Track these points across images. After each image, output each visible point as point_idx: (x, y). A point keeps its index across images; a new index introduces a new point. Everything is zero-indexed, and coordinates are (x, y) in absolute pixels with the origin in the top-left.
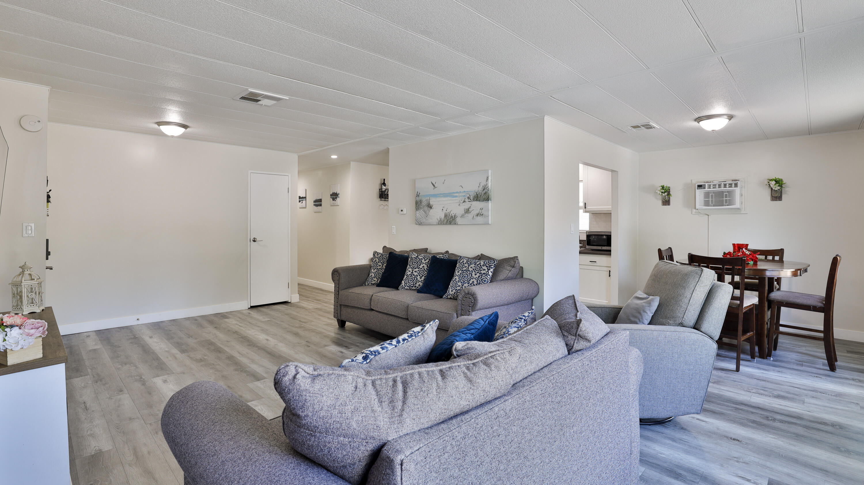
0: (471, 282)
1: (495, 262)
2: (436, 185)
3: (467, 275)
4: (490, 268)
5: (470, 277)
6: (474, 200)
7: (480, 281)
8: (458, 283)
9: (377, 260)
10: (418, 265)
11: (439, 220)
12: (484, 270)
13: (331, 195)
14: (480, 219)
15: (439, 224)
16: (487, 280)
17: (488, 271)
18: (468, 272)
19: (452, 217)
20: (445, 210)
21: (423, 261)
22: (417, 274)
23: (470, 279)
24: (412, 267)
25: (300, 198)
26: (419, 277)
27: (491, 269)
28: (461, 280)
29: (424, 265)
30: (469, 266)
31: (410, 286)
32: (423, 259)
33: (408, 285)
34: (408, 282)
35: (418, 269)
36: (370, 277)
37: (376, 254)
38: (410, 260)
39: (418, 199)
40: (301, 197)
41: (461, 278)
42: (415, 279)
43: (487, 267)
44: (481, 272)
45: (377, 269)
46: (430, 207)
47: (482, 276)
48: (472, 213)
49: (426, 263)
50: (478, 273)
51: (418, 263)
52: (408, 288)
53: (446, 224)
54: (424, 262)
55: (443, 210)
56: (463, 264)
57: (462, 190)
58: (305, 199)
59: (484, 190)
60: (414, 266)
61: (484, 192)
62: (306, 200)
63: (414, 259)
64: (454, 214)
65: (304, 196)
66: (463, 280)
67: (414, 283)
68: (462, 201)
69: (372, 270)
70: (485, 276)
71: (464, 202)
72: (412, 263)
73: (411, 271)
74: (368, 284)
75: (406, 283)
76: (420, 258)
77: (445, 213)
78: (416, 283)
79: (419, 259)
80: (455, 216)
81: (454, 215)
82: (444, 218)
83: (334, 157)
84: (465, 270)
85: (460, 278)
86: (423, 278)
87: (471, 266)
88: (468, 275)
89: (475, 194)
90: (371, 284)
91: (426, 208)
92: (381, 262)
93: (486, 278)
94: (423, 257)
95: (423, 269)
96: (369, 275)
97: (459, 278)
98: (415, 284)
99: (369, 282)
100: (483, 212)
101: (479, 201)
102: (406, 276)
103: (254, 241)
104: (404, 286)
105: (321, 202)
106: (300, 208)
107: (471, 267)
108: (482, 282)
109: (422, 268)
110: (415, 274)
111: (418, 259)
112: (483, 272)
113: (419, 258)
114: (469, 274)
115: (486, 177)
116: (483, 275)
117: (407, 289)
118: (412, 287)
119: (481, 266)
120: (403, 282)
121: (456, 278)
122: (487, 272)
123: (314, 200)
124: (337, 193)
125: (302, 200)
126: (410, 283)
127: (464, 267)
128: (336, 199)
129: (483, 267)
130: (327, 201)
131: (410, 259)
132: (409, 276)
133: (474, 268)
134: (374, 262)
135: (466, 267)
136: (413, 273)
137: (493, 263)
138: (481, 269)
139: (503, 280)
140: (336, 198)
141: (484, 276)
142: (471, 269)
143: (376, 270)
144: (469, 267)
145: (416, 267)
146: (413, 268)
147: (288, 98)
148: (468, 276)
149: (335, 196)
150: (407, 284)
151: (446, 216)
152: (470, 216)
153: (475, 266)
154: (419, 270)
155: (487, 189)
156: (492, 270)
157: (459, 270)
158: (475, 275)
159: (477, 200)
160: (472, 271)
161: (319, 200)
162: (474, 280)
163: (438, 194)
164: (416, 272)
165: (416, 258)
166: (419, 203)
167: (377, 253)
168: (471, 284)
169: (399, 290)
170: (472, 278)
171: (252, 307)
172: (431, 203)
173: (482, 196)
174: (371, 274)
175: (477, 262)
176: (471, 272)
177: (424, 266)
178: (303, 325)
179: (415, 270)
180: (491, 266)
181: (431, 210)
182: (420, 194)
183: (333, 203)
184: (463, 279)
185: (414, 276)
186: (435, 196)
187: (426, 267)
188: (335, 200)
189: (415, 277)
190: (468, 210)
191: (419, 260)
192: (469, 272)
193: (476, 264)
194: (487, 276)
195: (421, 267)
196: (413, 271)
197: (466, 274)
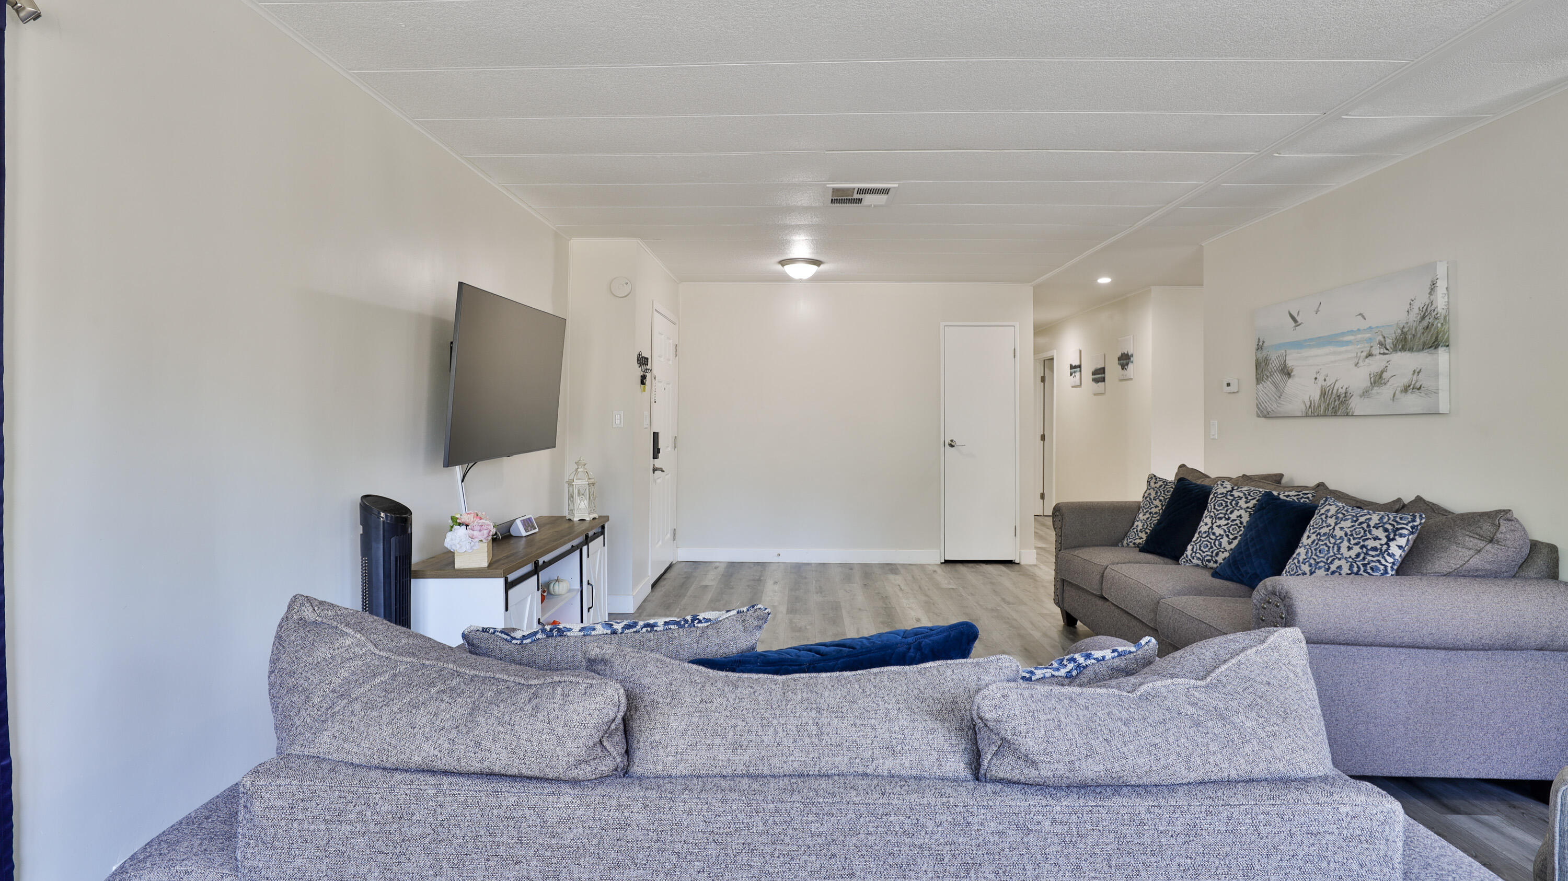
0: (1333, 567)
1: (1414, 521)
2: (1299, 319)
3: (1326, 548)
4: (1395, 535)
5: (1335, 554)
6: (1395, 349)
7: (1358, 567)
8: (1302, 565)
9: (1153, 495)
10: (1227, 510)
11: (1308, 406)
12: (1376, 538)
13: (1119, 359)
14: (1412, 402)
15: (1307, 416)
16: (1382, 567)
17: (1387, 544)
18: (1331, 539)
19: (1339, 396)
20: (1321, 378)
21: (1242, 503)
22: (1222, 533)
23: (1333, 560)
24: (1212, 514)
25: (1072, 367)
26: (1225, 539)
27: (1397, 537)
28: (1310, 558)
29: (1242, 512)
30: (1336, 524)
31: (1204, 558)
32: (1244, 499)
33: (1199, 556)
34: (1200, 550)
35: (1226, 522)
36: (1134, 529)
37: (1154, 480)
38: (1212, 498)
39: (1260, 355)
40: (1074, 365)
41: (1312, 552)
42: (1217, 543)
43: (1386, 530)
44: (1366, 543)
45: (1150, 513)
46: (1287, 372)
47: (1366, 554)
48: (1389, 384)
49: (1248, 508)
50: (1356, 544)
51: (1227, 506)
52: (1199, 562)
53: (1325, 416)
54: (1245, 506)
55: (1316, 378)
56: (1326, 517)
57: (1364, 325)
58: (1078, 369)
59: (1423, 318)
60: (1217, 513)
61: (1425, 323)
62: (1080, 371)
63: (1219, 496)
64: (1344, 388)
65: (1077, 363)
66: (1315, 560)
67: (1212, 552)
68: (1364, 354)
69: (1141, 515)
70: (1378, 555)
71: (1370, 355)
72: (1214, 505)
73: (1210, 525)
74: (1128, 545)
75: (1195, 550)
76: (1236, 496)
77: (1322, 386)
78: (1217, 554)
79: (1232, 498)
80: (1346, 393)
81: (1343, 391)
82: (1320, 398)
83: (1104, 280)
84: (1325, 534)
85: (1310, 554)
86: (1236, 542)
87: (1343, 524)
88: (1329, 547)
89: (1399, 331)
90: (1134, 544)
91: (1278, 377)
92: (1161, 498)
93: (1379, 561)
94: (1245, 494)
95: (1238, 522)
96: (1133, 524)
97: (1307, 552)
98: (1214, 555)
99: (1129, 540)
100: (1423, 380)
101: (1411, 350)
102: (1196, 535)
103: (951, 446)
104: (1189, 557)
105: (1104, 373)
106: (1073, 387)
107: (1342, 528)
108: (1365, 571)
109: (1235, 520)
110: (1218, 531)
111: (1229, 497)
112: (1371, 544)
113: (1232, 495)
114: (1331, 545)
115: (1429, 283)
116: (1370, 553)
117: (1198, 565)
118: (1209, 561)
119: (1368, 526)
120: (1189, 547)
121: (1301, 551)
122: (1385, 547)
123: (1093, 369)
124: (1130, 354)
125: (1075, 372)
126: (1204, 552)
127: (1324, 525)
128: (1126, 367)
129: (1374, 531)
130: (1113, 370)
131: (1211, 496)
132: (1204, 536)
133: (1348, 531)
134: (1146, 498)
135: (1330, 525)
136: (1213, 529)
137: (1409, 522)
138: (1369, 536)
139: (1448, 575)
140: (1127, 364)
141: (1373, 556)
142: (1338, 533)
143: (1148, 515)
144: (1336, 528)
145: (1222, 515)
146: (1216, 516)
147: (897, 185)
148: (1328, 551)
149: (1125, 360)
150: (1196, 553)
151: (1323, 394)
152: (1385, 392)
153: (1353, 526)
154: (1228, 524)
155: (1434, 314)
156: (1402, 541)
157: (1312, 531)
158: (1349, 549)
159: (1403, 349)
160: (1341, 538)
161: (1100, 369)
162: (1343, 562)
163: (1305, 341)
164: (1219, 526)
165: (1226, 496)
166: (1263, 364)
167: (1156, 479)
168: (1333, 573)
169: (1179, 564)
170: (1339, 556)
171: (947, 562)
172: (1290, 363)
173: (1419, 335)
174: (1136, 523)
175: (1361, 516)
176: (1338, 542)
177: (1243, 514)
178: (1003, 607)
179: (1219, 522)
180: (1398, 529)
181: (1290, 381)
182: (1265, 345)
183: (1123, 375)
184: (1315, 557)
185: (1213, 537)
186: (1299, 345)
187: (1246, 518)
188: (1126, 369)
189: (1215, 540)
190: (1381, 377)
191: (1233, 500)
192: (1332, 541)
193: (1358, 520)
194: (1384, 557)
195: (1233, 516)
196: (1213, 524)
197: (1326, 544)
